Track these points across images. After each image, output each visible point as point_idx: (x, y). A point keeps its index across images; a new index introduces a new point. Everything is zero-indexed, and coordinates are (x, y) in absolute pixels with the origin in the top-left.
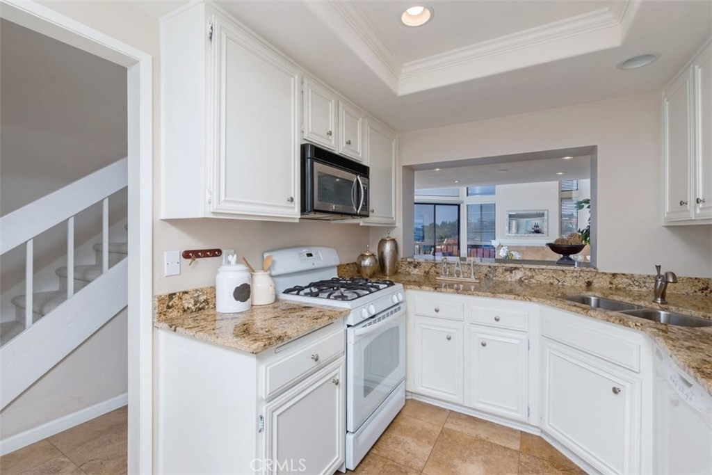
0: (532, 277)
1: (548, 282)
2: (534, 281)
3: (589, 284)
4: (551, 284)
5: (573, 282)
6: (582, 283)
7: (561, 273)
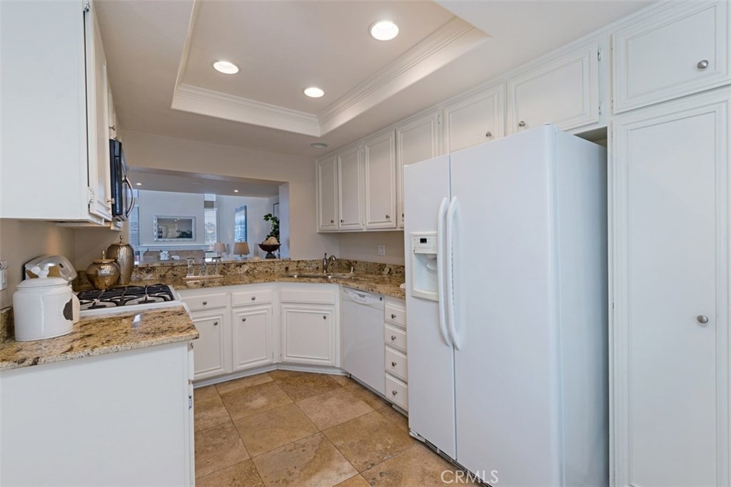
0: (255, 268)
1: (265, 271)
2: (256, 271)
3: (287, 268)
4: (267, 272)
5: (279, 268)
6: (284, 269)
7: (272, 264)
